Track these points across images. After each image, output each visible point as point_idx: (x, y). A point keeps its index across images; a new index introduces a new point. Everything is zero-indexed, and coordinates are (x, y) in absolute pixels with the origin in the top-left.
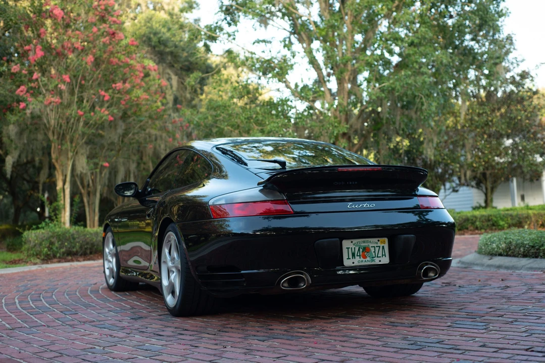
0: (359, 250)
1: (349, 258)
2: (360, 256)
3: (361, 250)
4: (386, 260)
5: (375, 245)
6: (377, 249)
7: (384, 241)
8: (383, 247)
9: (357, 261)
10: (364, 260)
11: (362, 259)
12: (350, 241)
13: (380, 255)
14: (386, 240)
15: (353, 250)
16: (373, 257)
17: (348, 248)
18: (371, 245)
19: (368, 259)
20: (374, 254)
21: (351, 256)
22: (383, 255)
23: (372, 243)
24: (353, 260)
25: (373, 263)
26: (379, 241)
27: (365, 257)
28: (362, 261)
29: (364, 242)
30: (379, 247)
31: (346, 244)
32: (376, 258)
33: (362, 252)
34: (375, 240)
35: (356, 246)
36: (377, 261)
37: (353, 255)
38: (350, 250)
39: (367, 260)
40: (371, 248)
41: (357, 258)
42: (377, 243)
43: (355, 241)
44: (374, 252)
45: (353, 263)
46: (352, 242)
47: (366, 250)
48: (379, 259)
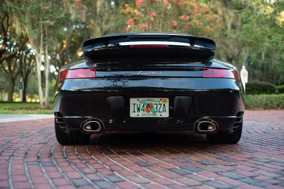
0: (143, 106)
1: (134, 112)
2: (144, 110)
3: (145, 106)
4: (166, 115)
5: (158, 103)
6: (159, 106)
7: (166, 101)
8: (164, 105)
9: (141, 114)
10: (147, 114)
11: (145, 112)
12: (136, 99)
13: (161, 110)
14: (168, 100)
15: (139, 106)
16: (155, 112)
17: (134, 104)
18: (154, 103)
19: (151, 113)
20: (156, 109)
21: (136, 110)
22: (163, 111)
23: (155, 101)
24: (138, 113)
25: (155, 116)
26: (161, 100)
27: (148, 111)
28: (146, 114)
29: (148, 100)
30: (161, 104)
31: (133, 101)
32: (157, 113)
33: (147, 107)
34: (158, 99)
35: (142, 103)
36: (158, 115)
37: (138, 109)
38: (136, 106)
39: (149, 113)
40: (154, 105)
41: (142, 112)
42: (159, 102)
43: (141, 99)
44: (157, 108)
45: (138, 115)
46: (138, 100)
47: (149, 106)
48: (160, 114)
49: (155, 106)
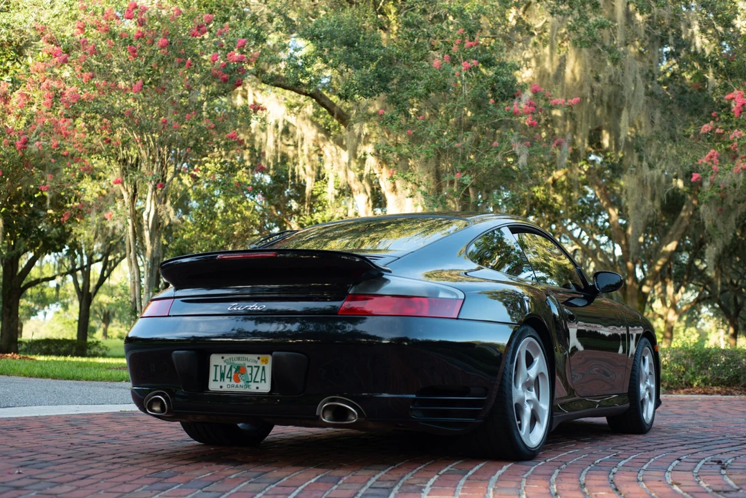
0: (231, 369)
1: (215, 380)
2: (231, 378)
3: (234, 370)
4: (265, 387)
5: (253, 364)
6: (255, 370)
7: (267, 360)
8: (264, 368)
9: (226, 385)
10: (235, 384)
11: (233, 382)
12: (221, 356)
13: (258, 379)
14: (270, 358)
15: (223, 369)
16: (248, 382)
17: (216, 366)
18: (248, 364)
19: (242, 383)
20: (250, 376)
21: (218, 378)
22: (262, 380)
23: (250, 360)
24: (222, 383)
25: (247, 390)
26: (259, 358)
27: (237, 380)
28: (233, 386)
29: (239, 359)
30: (258, 367)
31: (215, 360)
32: (252, 384)
33: (235, 372)
34: (254, 357)
35: (228, 364)
36: (253, 388)
37: (222, 376)
38: (218, 368)
39: (239, 384)
40: (247, 369)
41: (227, 380)
42: (256, 362)
43: (227, 356)
44: (251, 374)
45: (221, 387)
46: (223, 358)
47: (240, 370)
48: (256, 385)
49: (249, 370)
